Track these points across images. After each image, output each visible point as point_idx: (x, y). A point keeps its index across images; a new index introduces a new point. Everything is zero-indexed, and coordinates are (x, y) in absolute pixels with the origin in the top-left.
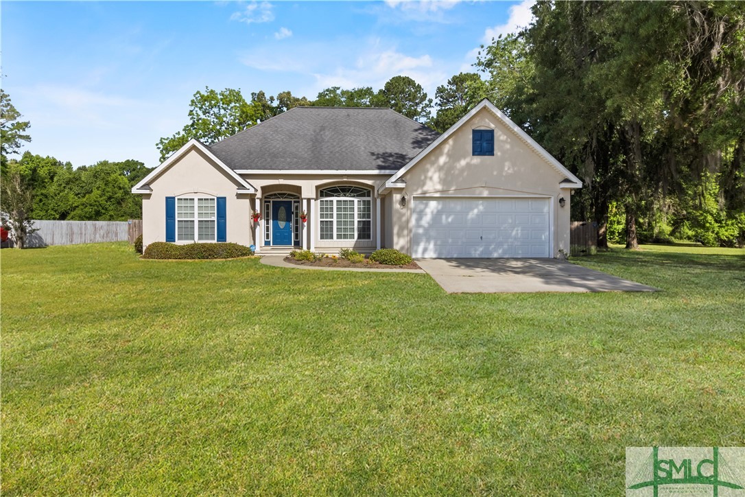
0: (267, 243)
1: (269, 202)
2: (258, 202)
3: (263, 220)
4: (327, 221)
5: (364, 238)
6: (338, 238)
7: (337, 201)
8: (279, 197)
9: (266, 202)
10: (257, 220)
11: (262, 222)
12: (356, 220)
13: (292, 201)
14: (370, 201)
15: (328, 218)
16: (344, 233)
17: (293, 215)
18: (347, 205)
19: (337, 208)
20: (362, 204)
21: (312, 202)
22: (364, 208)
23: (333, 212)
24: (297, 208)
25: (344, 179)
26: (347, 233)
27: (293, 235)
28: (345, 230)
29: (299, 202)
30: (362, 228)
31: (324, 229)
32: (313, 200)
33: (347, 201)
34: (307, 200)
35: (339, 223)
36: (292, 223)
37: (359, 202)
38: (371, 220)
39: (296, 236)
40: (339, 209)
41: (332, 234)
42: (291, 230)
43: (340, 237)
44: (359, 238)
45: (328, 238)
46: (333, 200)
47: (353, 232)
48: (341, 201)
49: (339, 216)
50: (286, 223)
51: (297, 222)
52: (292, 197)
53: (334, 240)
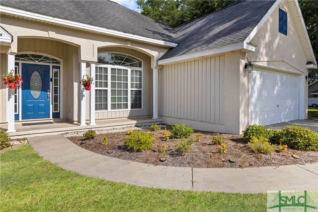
0: (17, 117)
1: (18, 64)
2: (12, 59)
4: (101, 90)
5: (136, 107)
6: (112, 108)
7: (112, 69)
8: (31, 60)
12: (129, 89)
13: (50, 66)
14: (141, 71)
15: (102, 87)
16: (118, 103)
17: (51, 83)
18: (121, 74)
19: (112, 76)
20: (134, 74)
21: (93, 66)
22: (136, 78)
23: (107, 80)
24: (56, 74)
25: (128, 45)
26: (121, 103)
27: (51, 106)
28: (120, 99)
29: (59, 68)
30: (134, 98)
31: (98, 98)
32: (93, 64)
33: (121, 70)
34: (86, 63)
35: (113, 92)
36: (49, 92)
37: (132, 71)
38: (142, 89)
39: (56, 107)
40: (113, 78)
41: (107, 104)
42: (48, 100)
43: (114, 107)
44: (132, 107)
45: (102, 109)
46: (107, 68)
47: (127, 102)
48: (115, 69)
49: (113, 85)
50: (42, 92)
51: (56, 91)
52: (50, 61)
53: (108, 111)
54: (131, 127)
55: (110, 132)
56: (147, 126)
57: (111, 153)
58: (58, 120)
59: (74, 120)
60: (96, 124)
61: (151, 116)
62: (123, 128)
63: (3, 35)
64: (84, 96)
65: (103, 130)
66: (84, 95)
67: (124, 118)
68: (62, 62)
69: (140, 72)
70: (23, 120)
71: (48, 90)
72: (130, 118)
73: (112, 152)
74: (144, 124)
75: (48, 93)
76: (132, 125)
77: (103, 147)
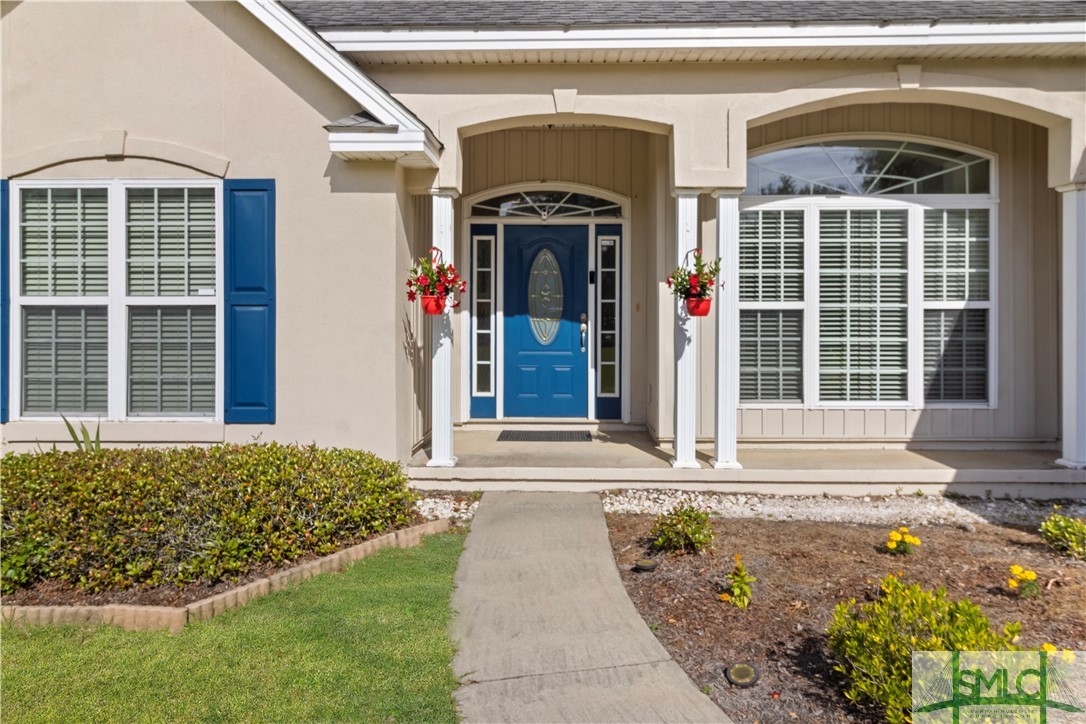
0: (482, 408)
1: (491, 230)
2: (443, 212)
3: (465, 314)
4: (773, 313)
5: (955, 394)
6: (825, 395)
7: (825, 215)
8: (532, 210)
9: (476, 230)
10: (439, 308)
11: (463, 323)
12: (917, 304)
13: (587, 226)
14: (985, 213)
15: (777, 298)
16: (856, 371)
17: (591, 287)
18: (871, 234)
19: (824, 249)
20: (945, 229)
21: (729, 208)
22: (957, 249)
23: (802, 267)
24: (609, 257)
25: (904, 86)
26: (873, 371)
27: (591, 372)
28: (863, 353)
29: (616, 230)
30: (942, 348)
31: (759, 348)
32: (730, 200)
33: (870, 214)
34: (700, 197)
35: (832, 321)
36: (586, 323)
37: (933, 217)
38: (992, 305)
39: (607, 378)
40: (831, 255)
41: (800, 376)
42: (583, 349)
43: (832, 388)
44: (932, 393)
45: (777, 396)
46: (802, 212)
47: (904, 365)
48: (840, 215)
49: (832, 287)
50: (564, 321)
51: (608, 317)
52: (588, 210)
53: (806, 405)
54: (919, 495)
55: (802, 512)
56: (1023, 500)
57: (744, 686)
58: (613, 426)
59: (660, 436)
60: (739, 466)
61: (1053, 447)
62: (876, 498)
63: (401, 128)
64: (689, 340)
65: (773, 496)
66: (688, 334)
67: (888, 446)
68: (627, 211)
69: (981, 217)
70: (507, 419)
71: (583, 317)
72: (923, 445)
73: (753, 684)
74: (998, 492)
75: (584, 326)
76: (925, 490)
77: (725, 618)
